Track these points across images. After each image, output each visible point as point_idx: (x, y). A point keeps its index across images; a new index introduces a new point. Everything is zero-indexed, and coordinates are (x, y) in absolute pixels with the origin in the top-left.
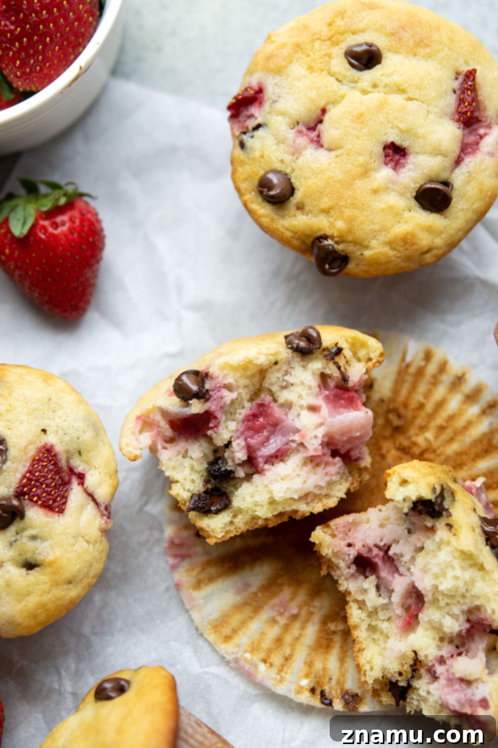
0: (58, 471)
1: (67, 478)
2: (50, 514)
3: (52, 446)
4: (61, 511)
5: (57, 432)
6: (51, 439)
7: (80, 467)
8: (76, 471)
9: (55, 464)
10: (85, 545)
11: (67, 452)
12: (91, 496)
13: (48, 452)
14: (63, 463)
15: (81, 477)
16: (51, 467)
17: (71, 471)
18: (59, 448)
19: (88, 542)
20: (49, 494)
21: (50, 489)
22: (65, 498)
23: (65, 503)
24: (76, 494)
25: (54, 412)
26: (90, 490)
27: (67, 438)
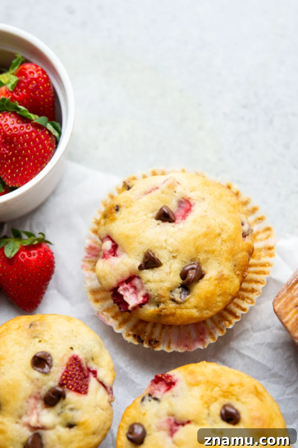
0: (81, 369)
1: (86, 374)
2: (80, 395)
3: (77, 356)
4: (86, 393)
5: (79, 348)
6: (76, 352)
7: (93, 367)
8: (91, 369)
9: (80, 366)
10: (101, 411)
11: (86, 359)
12: (102, 383)
13: (75, 360)
14: (84, 365)
15: (95, 373)
16: (78, 368)
17: (89, 370)
18: (81, 357)
19: (103, 409)
20: (78, 384)
21: (78, 381)
22: (87, 385)
23: (87, 388)
24: (93, 383)
25: (76, 337)
26: (101, 379)
27: (85, 351)
